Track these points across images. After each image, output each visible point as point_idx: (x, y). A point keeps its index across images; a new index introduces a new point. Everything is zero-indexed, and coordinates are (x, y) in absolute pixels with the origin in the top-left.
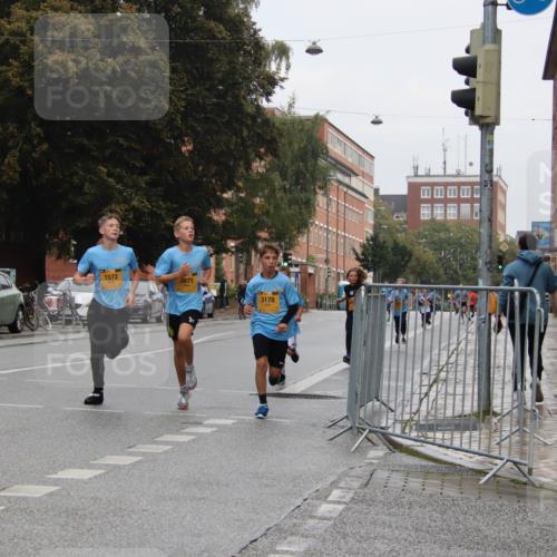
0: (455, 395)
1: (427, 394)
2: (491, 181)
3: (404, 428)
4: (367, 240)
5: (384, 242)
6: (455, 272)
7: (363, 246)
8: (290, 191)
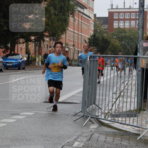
0: (127, 102)
1: (115, 102)
2: (144, 11)
3: (106, 116)
4: (91, 36)
5: (98, 37)
6: (128, 50)
7: (89, 39)
8: (58, 15)
